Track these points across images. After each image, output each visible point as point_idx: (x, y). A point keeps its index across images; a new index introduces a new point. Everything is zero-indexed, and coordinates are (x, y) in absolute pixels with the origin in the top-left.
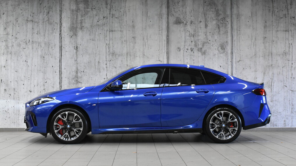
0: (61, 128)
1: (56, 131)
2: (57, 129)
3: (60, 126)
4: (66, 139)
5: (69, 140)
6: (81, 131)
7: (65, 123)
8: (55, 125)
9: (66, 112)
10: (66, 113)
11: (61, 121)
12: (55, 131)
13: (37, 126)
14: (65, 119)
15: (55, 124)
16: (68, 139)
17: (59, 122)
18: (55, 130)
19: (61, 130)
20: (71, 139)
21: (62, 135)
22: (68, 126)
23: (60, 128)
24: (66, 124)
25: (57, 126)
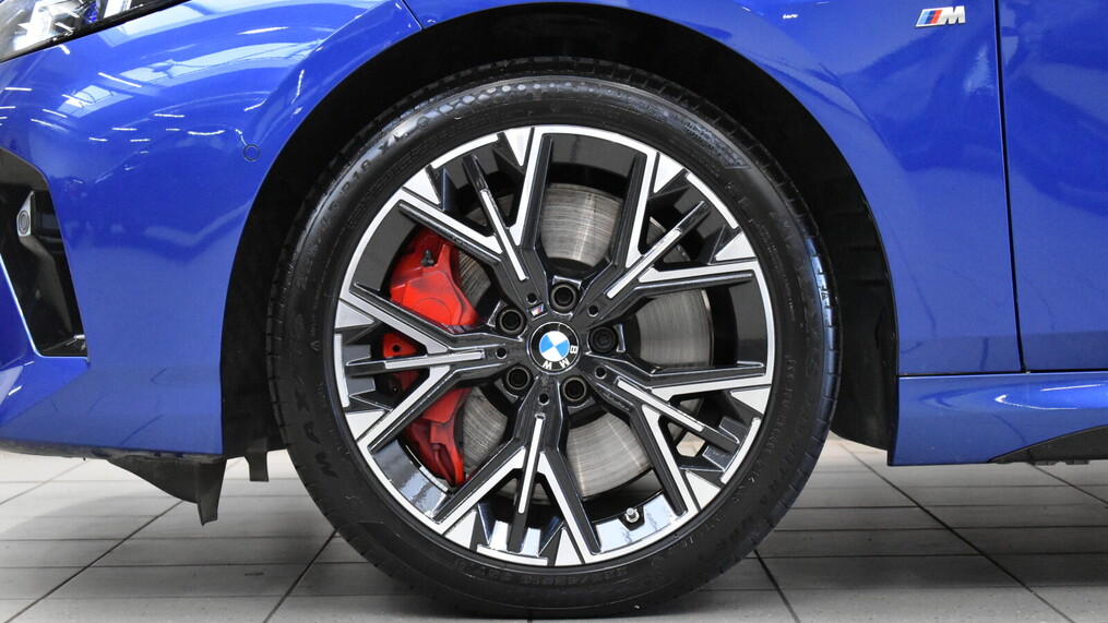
0: (436, 375)
1: (366, 426)
2: (389, 390)
3: (420, 350)
4: (514, 544)
5: (566, 556)
6: (741, 415)
7: (494, 293)
8: (354, 337)
9: (517, 138)
10: (522, 141)
11: (439, 273)
12: (358, 423)
13: (76, 350)
14: (503, 242)
15: (352, 311)
16: (549, 548)
17: (406, 288)
18: (356, 406)
19: (445, 415)
20: (594, 545)
21: (458, 487)
22: (556, 349)
23: (423, 373)
24: (514, 320)
25: (377, 354)
